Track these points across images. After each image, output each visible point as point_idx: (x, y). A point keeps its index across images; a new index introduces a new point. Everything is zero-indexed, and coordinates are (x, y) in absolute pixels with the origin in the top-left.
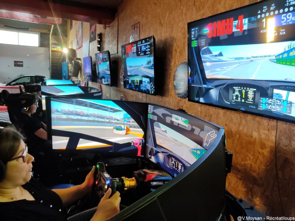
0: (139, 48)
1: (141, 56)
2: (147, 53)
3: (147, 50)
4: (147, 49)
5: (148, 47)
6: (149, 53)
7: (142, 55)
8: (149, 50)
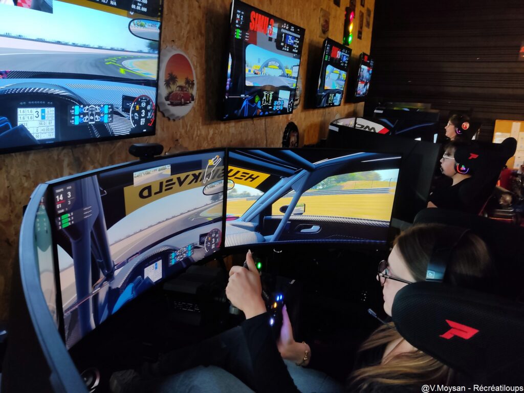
0: (283, 35)
1: (284, 50)
2: (293, 50)
3: (294, 46)
4: (295, 43)
5: (296, 41)
6: (297, 51)
7: (286, 51)
8: (297, 47)
